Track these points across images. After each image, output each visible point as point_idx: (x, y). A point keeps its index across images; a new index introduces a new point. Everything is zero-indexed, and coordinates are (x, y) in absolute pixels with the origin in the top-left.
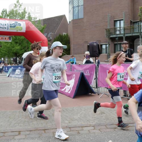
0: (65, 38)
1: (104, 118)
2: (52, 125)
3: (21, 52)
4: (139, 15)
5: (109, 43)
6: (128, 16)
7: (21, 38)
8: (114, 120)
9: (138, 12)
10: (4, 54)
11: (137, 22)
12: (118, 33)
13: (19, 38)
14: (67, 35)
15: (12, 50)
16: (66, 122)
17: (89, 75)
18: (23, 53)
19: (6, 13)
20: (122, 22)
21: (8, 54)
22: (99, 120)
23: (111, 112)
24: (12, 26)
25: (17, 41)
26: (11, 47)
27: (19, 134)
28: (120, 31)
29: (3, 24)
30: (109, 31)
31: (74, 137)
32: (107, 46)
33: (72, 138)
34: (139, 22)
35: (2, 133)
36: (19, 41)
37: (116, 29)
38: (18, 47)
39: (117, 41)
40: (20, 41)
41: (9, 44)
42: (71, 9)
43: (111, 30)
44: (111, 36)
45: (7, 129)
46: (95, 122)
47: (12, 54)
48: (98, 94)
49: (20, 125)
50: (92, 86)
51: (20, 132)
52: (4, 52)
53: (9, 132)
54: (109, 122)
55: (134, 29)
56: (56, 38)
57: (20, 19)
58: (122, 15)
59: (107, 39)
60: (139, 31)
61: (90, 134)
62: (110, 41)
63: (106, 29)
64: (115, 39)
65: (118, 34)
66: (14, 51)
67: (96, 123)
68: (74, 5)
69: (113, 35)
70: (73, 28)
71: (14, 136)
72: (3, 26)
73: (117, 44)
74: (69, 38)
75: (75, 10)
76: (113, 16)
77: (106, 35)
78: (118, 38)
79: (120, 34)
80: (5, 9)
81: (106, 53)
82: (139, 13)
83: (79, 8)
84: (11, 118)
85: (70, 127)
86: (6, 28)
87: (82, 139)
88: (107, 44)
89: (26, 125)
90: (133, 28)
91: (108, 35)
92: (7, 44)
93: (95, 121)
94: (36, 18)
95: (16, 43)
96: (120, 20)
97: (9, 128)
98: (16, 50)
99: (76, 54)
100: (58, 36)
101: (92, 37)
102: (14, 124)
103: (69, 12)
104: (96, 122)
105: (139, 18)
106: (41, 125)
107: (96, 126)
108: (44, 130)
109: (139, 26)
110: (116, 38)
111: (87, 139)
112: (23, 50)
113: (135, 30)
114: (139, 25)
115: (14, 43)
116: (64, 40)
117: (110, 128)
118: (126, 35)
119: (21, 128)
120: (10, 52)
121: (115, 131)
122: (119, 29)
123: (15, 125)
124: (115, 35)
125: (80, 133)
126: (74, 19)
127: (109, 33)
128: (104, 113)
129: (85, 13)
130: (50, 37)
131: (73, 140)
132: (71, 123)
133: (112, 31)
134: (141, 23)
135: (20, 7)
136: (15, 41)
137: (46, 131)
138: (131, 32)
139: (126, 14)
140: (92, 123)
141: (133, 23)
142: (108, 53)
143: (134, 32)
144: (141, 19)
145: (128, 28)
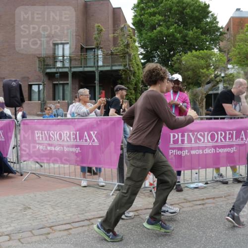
1: (28, 217)
4: (95, 38)
5: (43, 82)
6: (77, 37)
8: (46, 219)
9: (94, 33)
11: (92, 49)
12: (59, 65)
17: (3, 140)
20: (67, 47)
22: (19, 221)
23: (42, 204)
28: (63, 62)
30: (44, 61)
32: (41, 87)
34: (94, 48)
37: (57, 59)
39: (57, 80)
43: (48, 59)
44: (48, 71)
46: (10, 226)
48: (20, 174)
50: (9, 160)
54: (38, 223)
55: (86, 60)
59: (41, 75)
62: (46, 79)
63: (39, 58)
64: (54, 76)
65: (60, 68)
67: (13, 228)
69: (50, 68)
73: (57, 84)
77: (39, 67)
78: (58, 74)
79: (64, 67)
81: (39, 100)
82: (95, 35)
88: (41, 84)
90: (84, 58)
91: (42, 67)
93: (12, 225)
101: (13, 71)
104: (14, 226)
105: (95, 43)
107: (13, 233)
109: (95, 56)
110: (56, 75)
113: (88, 61)
114: (95, 54)
117: (39, 235)
118: (74, 70)
121: (47, 238)
122: (61, 58)
124: (54, 68)
127: (44, 65)
128: (30, 208)
133: (50, 62)
134: (97, 52)
138: (81, 64)
140: (7, 228)
141: (85, 50)
142: (42, 99)
143: (88, 65)
144: (97, 44)
145: (77, 58)
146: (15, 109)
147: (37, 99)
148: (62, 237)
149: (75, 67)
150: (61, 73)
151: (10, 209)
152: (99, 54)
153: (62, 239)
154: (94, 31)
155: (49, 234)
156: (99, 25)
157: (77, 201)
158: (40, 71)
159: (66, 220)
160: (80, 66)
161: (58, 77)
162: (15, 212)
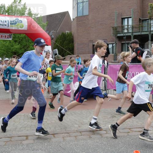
0: (69, 37)
2: (61, 129)
3: (20, 52)
4: (149, 13)
5: (116, 42)
6: (137, 13)
7: (21, 36)
8: (126, 124)
10: (2, 54)
11: (146, 20)
12: (126, 31)
13: (18, 37)
14: (71, 33)
15: (11, 49)
16: (76, 126)
18: (22, 52)
19: (5, 9)
20: (130, 20)
21: (7, 53)
24: (13, 22)
25: (16, 39)
26: (9, 46)
27: (27, 139)
28: (128, 29)
29: (2, 21)
30: (116, 29)
31: (86, 141)
33: (83, 143)
34: (148, 20)
35: (8, 137)
36: (18, 40)
37: (124, 28)
38: (17, 46)
39: (124, 40)
40: (20, 40)
41: (7, 43)
42: (75, 5)
43: (118, 28)
44: (119, 35)
45: (13, 133)
46: (106, 126)
47: (11, 53)
49: (26, 129)
51: (27, 136)
52: (2, 51)
53: (15, 137)
54: (121, 126)
55: (143, 28)
56: (59, 36)
57: (19, 16)
58: (131, 13)
59: (114, 38)
60: (148, 29)
61: (102, 138)
62: (117, 40)
63: (113, 28)
65: (126, 33)
66: (13, 50)
68: (78, 1)
69: (120, 33)
70: (77, 26)
71: (21, 140)
72: (3, 23)
73: (124, 43)
74: (73, 37)
75: (79, 6)
76: (120, 13)
77: (113, 33)
78: (125, 37)
79: (128, 33)
80: (3, 5)
82: (149, 10)
83: (84, 4)
84: (16, 122)
85: (80, 131)
86: (6, 25)
87: (95, 144)
88: (114, 44)
89: (33, 130)
90: (142, 26)
91: (115, 33)
92: (5, 42)
94: (37, 15)
95: (16, 41)
96: (128, 18)
97: (16, 133)
98: (15, 49)
99: (80, 54)
100: (61, 34)
101: (98, 36)
102: (20, 129)
103: (73, 9)
105: (149, 16)
106: (50, 129)
107: (108, 130)
108: (53, 134)
109: (148, 25)
110: (124, 37)
111: (100, 144)
112: (23, 50)
114: (148, 23)
115: (13, 42)
116: (67, 38)
118: (135, 34)
119: (28, 132)
120: (9, 52)
121: (129, 135)
122: (127, 27)
123: (22, 129)
124: (122, 33)
125: (91, 138)
126: (78, 16)
127: (116, 32)
129: (90, 10)
130: (52, 36)
131: (86, 145)
132: (81, 127)
133: (120, 30)
134: (150, 21)
135: (19, 2)
136: (14, 39)
137: (55, 135)
138: (139, 30)
139: (135, 11)
140: (104, 127)
141: (142, 21)
142: (115, 53)
143: (143, 31)
144: (150, 16)
145: (137, 26)
146: (104, 59)
147: (112, 53)
148: (137, 135)
149: (135, 32)
150: (127, 36)
151: (104, 116)
152: (151, 23)
153: (137, 136)
154: (148, 8)
155: (129, 132)
156: (152, 4)
157: (143, 115)
158: (114, 35)
159: (138, 126)
160: (139, 31)
161: (125, 39)
162: (107, 118)
